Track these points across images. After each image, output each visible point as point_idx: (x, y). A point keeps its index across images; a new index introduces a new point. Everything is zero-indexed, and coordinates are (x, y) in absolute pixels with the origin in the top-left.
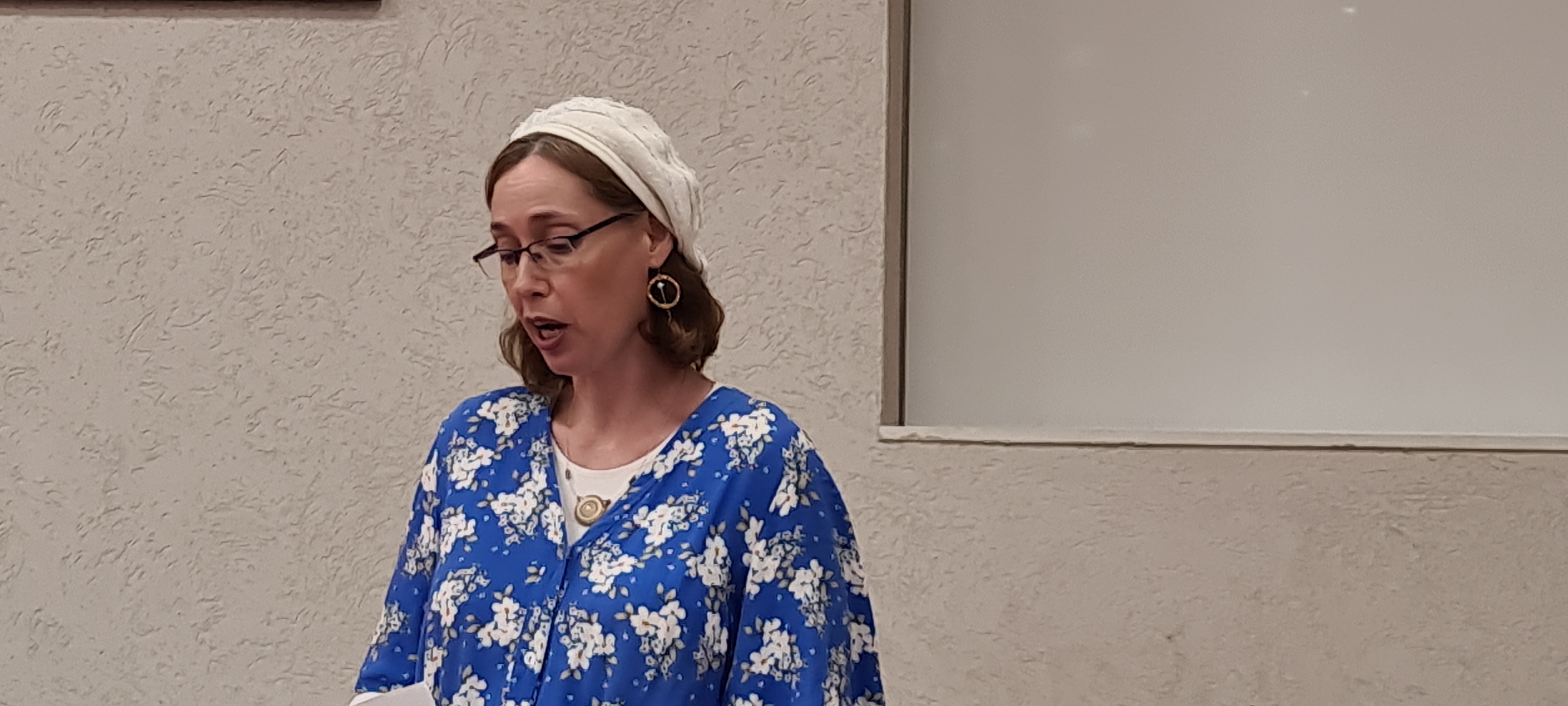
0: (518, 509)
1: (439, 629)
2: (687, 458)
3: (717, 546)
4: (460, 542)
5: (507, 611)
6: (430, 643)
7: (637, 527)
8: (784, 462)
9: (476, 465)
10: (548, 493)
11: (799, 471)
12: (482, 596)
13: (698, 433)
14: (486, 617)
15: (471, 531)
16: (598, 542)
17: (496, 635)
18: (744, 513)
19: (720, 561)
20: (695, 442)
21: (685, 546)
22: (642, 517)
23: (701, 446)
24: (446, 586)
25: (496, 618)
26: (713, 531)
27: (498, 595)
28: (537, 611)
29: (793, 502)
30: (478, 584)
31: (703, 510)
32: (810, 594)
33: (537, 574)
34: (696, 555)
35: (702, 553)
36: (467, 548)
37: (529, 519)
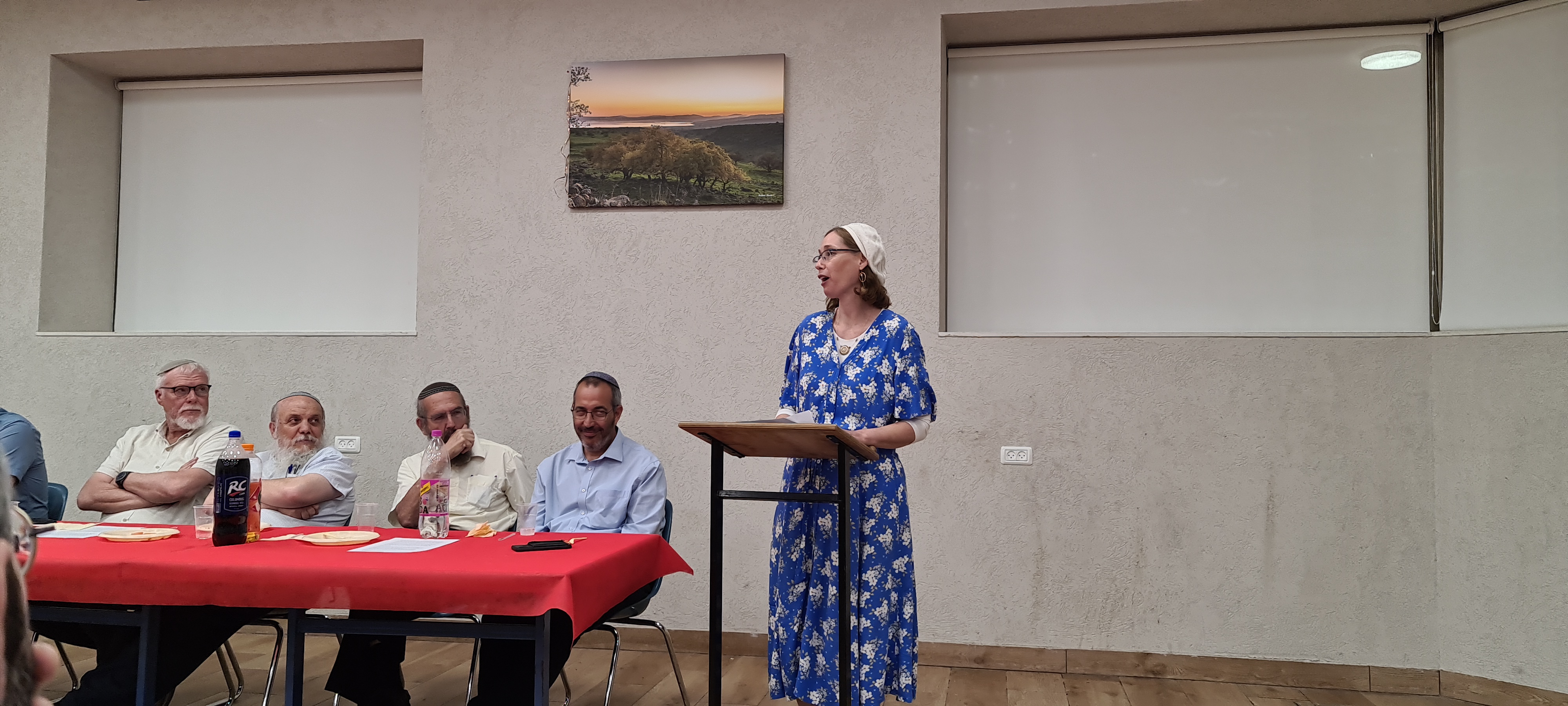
0: (824, 353)
1: (803, 391)
2: (874, 335)
3: (886, 362)
4: (807, 364)
5: (823, 385)
6: (800, 394)
7: (861, 357)
8: (904, 334)
9: (811, 338)
10: (833, 347)
11: (909, 336)
12: (815, 381)
13: (877, 326)
14: (817, 387)
15: (810, 360)
16: (849, 363)
17: (819, 393)
18: (893, 351)
19: (887, 367)
20: (876, 329)
21: (875, 363)
22: (862, 354)
23: (878, 331)
24: (804, 378)
25: (820, 387)
26: (884, 357)
27: (820, 381)
28: (832, 385)
29: (908, 346)
30: (814, 378)
31: (880, 352)
32: (914, 374)
33: (831, 373)
34: (879, 366)
35: (881, 365)
36: (810, 366)
37: (828, 356)
